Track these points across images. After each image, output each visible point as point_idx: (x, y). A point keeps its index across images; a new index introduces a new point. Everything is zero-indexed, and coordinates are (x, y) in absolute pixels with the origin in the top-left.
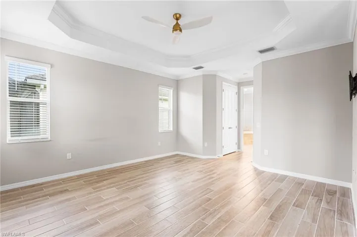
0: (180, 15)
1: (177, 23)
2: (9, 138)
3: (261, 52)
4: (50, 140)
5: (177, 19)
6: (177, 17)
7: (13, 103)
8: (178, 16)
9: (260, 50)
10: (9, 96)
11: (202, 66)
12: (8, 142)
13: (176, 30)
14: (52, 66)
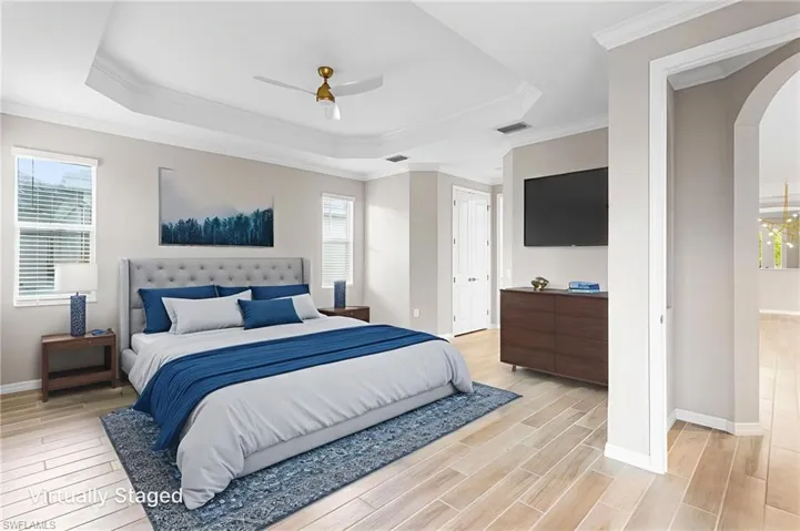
0: (331, 71)
1: (326, 83)
2: (18, 298)
3: (505, 130)
4: (96, 302)
5: (326, 77)
6: (326, 73)
7: (25, 233)
8: (326, 70)
9: (500, 127)
10: (20, 220)
11: (404, 155)
12: (15, 305)
13: (323, 98)
14: (100, 162)
